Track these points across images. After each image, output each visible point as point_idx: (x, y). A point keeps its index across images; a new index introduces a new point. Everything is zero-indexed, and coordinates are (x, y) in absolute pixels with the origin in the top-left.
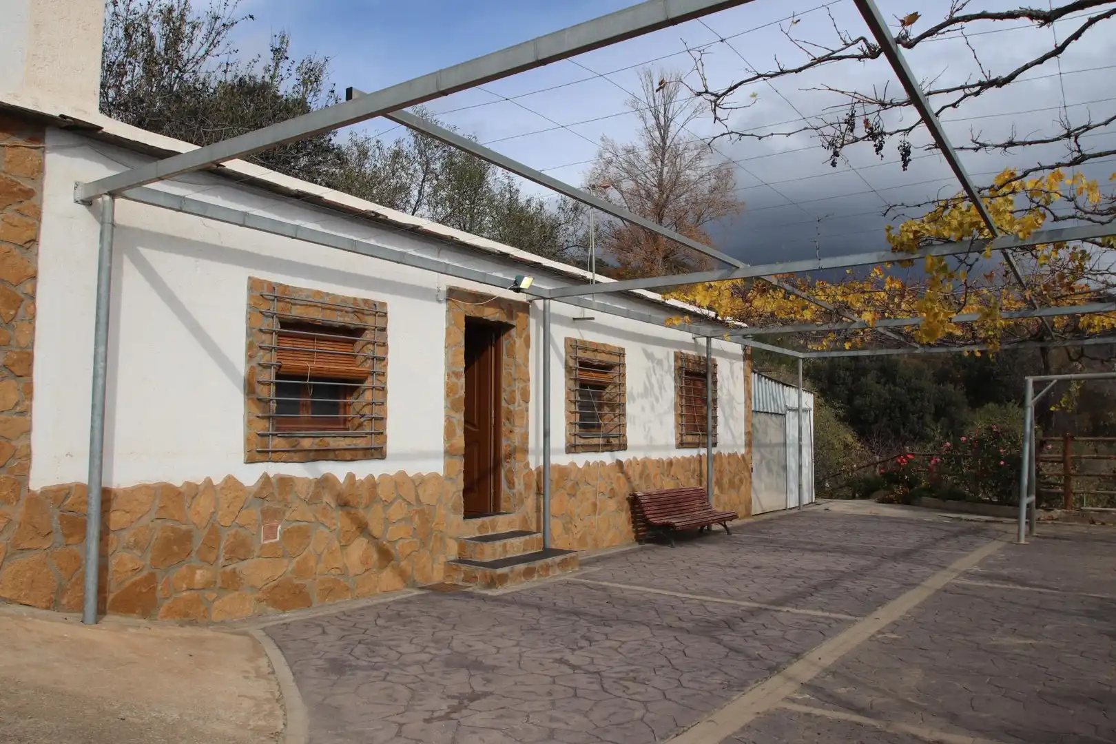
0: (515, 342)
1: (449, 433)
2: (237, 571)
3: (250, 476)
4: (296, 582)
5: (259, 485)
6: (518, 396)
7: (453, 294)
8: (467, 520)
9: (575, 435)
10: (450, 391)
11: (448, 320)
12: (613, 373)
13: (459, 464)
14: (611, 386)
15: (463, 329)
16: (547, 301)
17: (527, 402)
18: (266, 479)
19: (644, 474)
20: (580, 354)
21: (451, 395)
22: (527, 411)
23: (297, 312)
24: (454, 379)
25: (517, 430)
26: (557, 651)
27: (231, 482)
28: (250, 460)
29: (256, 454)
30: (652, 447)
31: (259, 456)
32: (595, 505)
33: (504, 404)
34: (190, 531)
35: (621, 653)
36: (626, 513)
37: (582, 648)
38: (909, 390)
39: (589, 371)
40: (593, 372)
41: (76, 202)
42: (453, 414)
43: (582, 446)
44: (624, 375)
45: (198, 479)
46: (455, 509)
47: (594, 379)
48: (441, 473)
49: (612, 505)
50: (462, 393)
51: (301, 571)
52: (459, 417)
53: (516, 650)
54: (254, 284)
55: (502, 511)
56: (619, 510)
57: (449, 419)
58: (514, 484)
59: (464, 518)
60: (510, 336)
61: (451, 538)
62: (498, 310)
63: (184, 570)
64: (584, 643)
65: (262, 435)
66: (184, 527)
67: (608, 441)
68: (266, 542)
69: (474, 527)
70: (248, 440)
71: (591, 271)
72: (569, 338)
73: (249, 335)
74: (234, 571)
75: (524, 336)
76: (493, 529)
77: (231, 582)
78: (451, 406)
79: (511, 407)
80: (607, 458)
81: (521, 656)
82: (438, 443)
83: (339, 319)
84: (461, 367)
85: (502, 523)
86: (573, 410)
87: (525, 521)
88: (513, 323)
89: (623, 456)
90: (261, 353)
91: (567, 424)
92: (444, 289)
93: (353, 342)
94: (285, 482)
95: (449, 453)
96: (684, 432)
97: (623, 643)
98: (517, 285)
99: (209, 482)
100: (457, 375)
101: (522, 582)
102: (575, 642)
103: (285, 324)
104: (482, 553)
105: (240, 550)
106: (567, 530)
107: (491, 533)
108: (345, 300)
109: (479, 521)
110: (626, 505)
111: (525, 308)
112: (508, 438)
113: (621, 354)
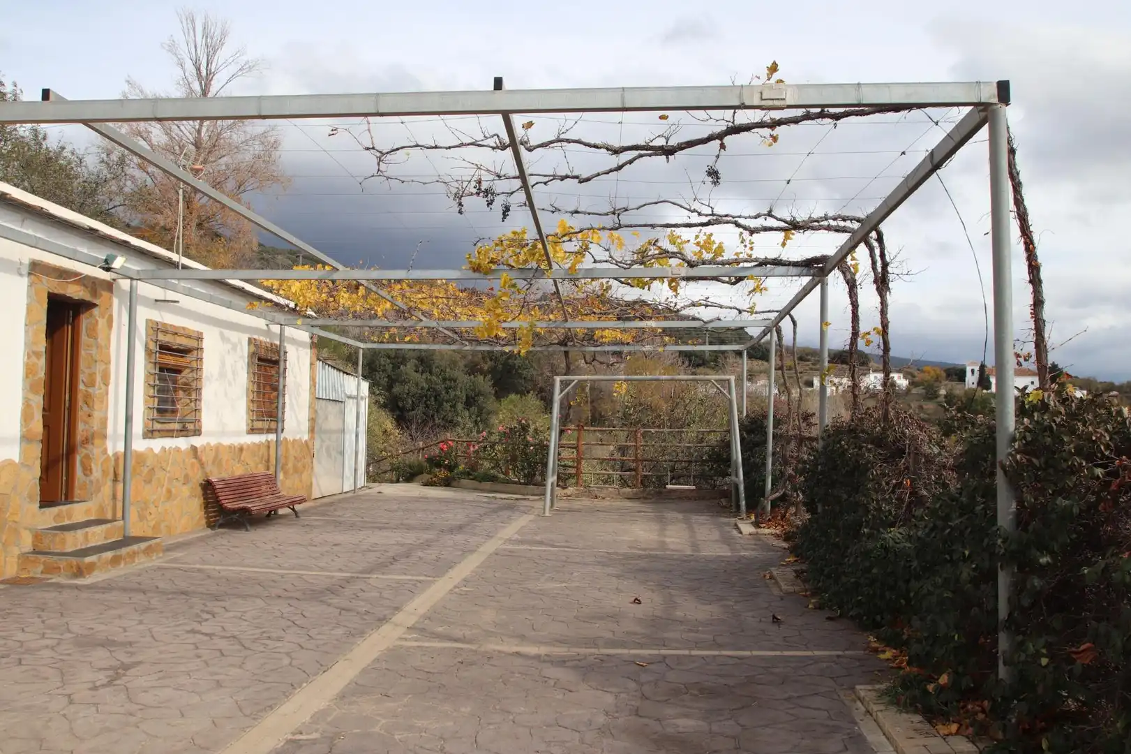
0: (97, 321)
1: (26, 416)
6: (98, 379)
7: (36, 268)
8: (43, 510)
9: (153, 420)
10: (29, 371)
11: (29, 296)
12: (189, 358)
13: (37, 450)
14: (187, 371)
15: (46, 306)
16: (135, 282)
17: (107, 385)
19: (217, 460)
20: (161, 337)
21: (30, 376)
22: (107, 394)
24: (34, 359)
25: (96, 414)
26: (185, 624)
30: (223, 433)
32: (169, 491)
33: (81, 387)
35: (246, 620)
36: (199, 498)
37: (207, 620)
38: (445, 379)
39: (166, 354)
40: (171, 355)
42: (31, 396)
43: (159, 431)
44: (201, 359)
46: (31, 497)
47: (172, 362)
48: (17, 460)
49: (186, 491)
50: (42, 374)
52: (38, 400)
53: (141, 627)
55: (76, 499)
56: (192, 496)
57: (27, 405)
58: (91, 470)
59: (41, 507)
60: (91, 315)
61: (26, 529)
62: (82, 288)
64: (206, 616)
67: (184, 427)
69: (49, 517)
71: (178, 253)
72: (151, 320)
75: (107, 316)
76: (69, 518)
78: (30, 387)
79: (90, 390)
80: (182, 443)
81: (151, 632)
82: (14, 427)
84: (42, 345)
85: (78, 512)
86: (151, 394)
87: (102, 509)
88: (97, 302)
89: (197, 441)
91: (145, 409)
92: (26, 262)
95: (26, 438)
96: (255, 417)
97: (244, 612)
98: (107, 263)
100: (37, 354)
101: (110, 571)
102: (198, 615)
104: (63, 542)
106: (142, 518)
107: (67, 522)
109: (55, 510)
110: (199, 491)
111: (109, 286)
112: (86, 423)
113: (199, 338)
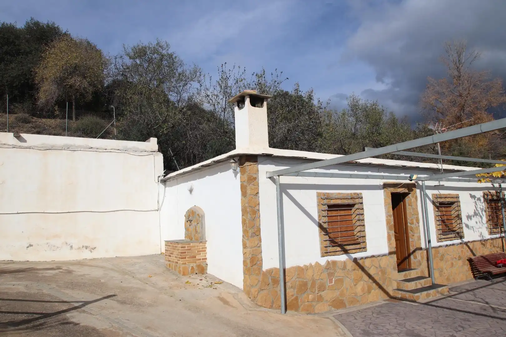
0: (411, 199)
1: (389, 239)
2: (322, 295)
3: (323, 261)
4: (340, 298)
5: (326, 264)
6: (415, 221)
7: (385, 186)
8: (399, 273)
9: (440, 234)
10: (388, 222)
11: (385, 196)
12: (454, 206)
15: (391, 198)
16: (423, 182)
17: (418, 223)
18: (328, 262)
20: (439, 200)
21: (388, 224)
22: (419, 226)
23: (333, 202)
24: (389, 218)
25: (416, 235)
26: (450, 332)
27: (317, 264)
28: (323, 256)
29: (325, 253)
31: (325, 254)
32: (452, 264)
33: (409, 224)
34: (306, 282)
35: (478, 334)
36: (467, 266)
37: (460, 331)
40: (445, 207)
41: (267, 178)
42: (390, 231)
43: (444, 239)
44: (460, 206)
45: (307, 264)
46: (394, 268)
48: (387, 253)
49: (460, 263)
50: (393, 223)
51: (342, 294)
52: (392, 232)
53: (432, 330)
54: (318, 195)
55: (412, 268)
56: (464, 264)
57: (388, 233)
58: (416, 257)
59: (398, 272)
60: (409, 198)
61: (394, 280)
62: (404, 188)
63: (305, 295)
64: (460, 329)
65: (326, 247)
66: (305, 281)
67: (456, 235)
68: (330, 284)
69: (402, 276)
70: (321, 249)
72: (434, 194)
73: (318, 212)
74: (321, 295)
75: (415, 196)
76: (410, 276)
77: (320, 299)
78: (389, 228)
79: (412, 226)
80: (455, 242)
81: (435, 333)
83: (346, 202)
84: (391, 212)
85: (413, 274)
86: (438, 224)
87: (422, 272)
88: (410, 192)
89: (462, 241)
90: (323, 218)
91: (436, 230)
92: (382, 184)
93: (351, 210)
94: (334, 263)
95: (390, 247)
96: (492, 227)
97: (478, 329)
98: (411, 178)
99: (311, 265)
100: (390, 216)
102: (456, 328)
103: (330, 206)
104: (407, 286)
105: (322, 288)
106: (441, 275)
107: (409, 277)
108: (348, 194)
109: (404, 273)
110: (467, 263)
111: (414, 186)
112: (412, 238)
113: (457, 197)
